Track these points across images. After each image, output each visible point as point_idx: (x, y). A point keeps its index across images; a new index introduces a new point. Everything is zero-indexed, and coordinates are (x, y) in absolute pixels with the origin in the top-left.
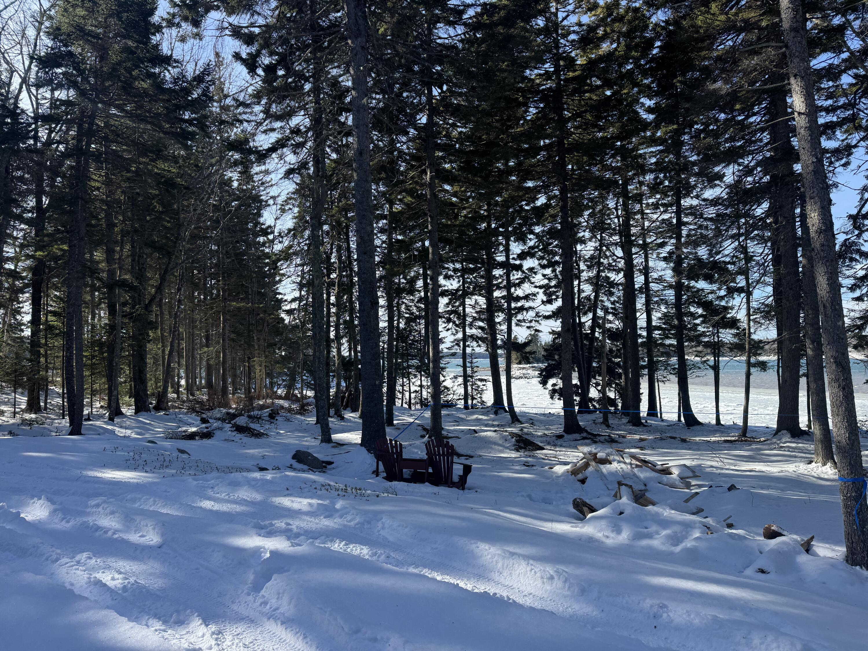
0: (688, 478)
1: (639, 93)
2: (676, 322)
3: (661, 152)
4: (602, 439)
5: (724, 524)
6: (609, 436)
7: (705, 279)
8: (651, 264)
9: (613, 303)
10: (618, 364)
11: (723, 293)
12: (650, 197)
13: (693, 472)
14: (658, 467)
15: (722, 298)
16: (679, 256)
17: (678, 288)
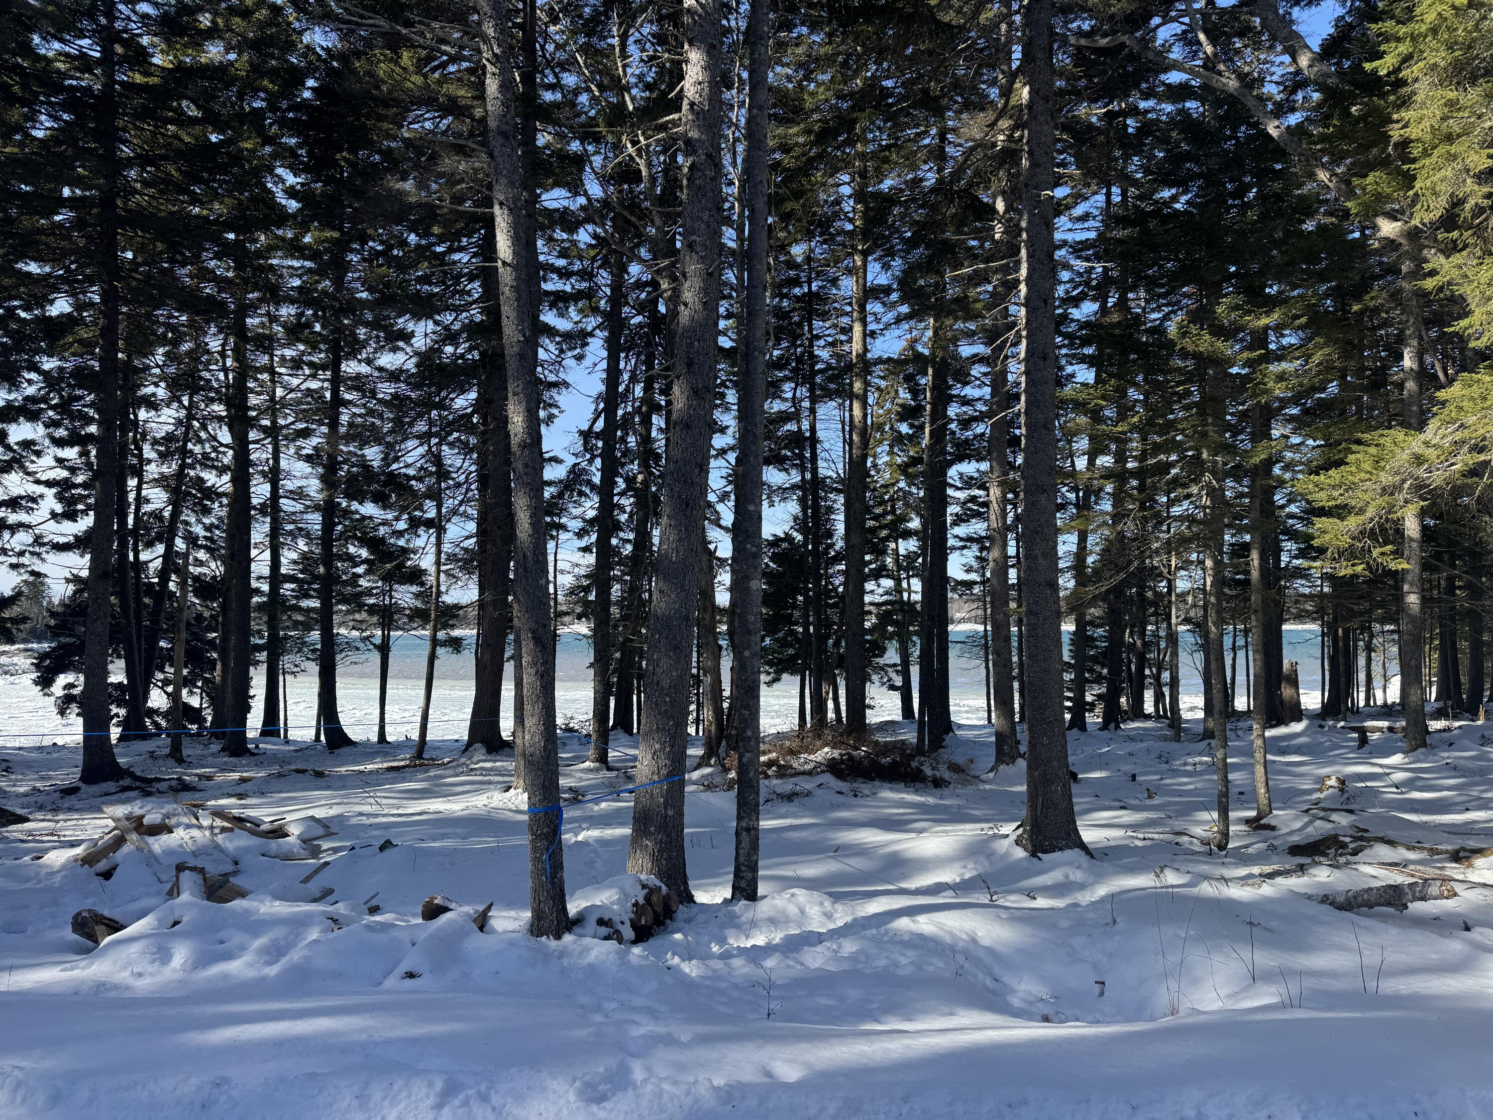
0: (316, 839)
1: (275, 156)
2: (322, 570)
3: (310, 271)
4: (163, 786)
5: (365, 908)
6: (179, 779)
7: (375, 501)
8: (283, 464)
9: (208, 528)
10: (212, 642)
11: (402, 525)
12: (289, 345)
13: (326, 827)
14: (264, 827)
15: (400, 534)
16: (332, 457)
17: (329, 510)
